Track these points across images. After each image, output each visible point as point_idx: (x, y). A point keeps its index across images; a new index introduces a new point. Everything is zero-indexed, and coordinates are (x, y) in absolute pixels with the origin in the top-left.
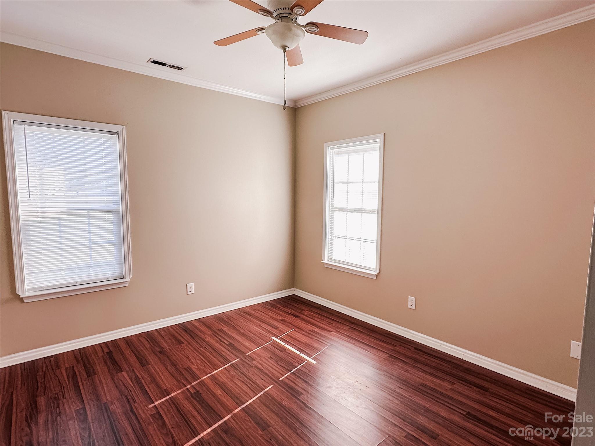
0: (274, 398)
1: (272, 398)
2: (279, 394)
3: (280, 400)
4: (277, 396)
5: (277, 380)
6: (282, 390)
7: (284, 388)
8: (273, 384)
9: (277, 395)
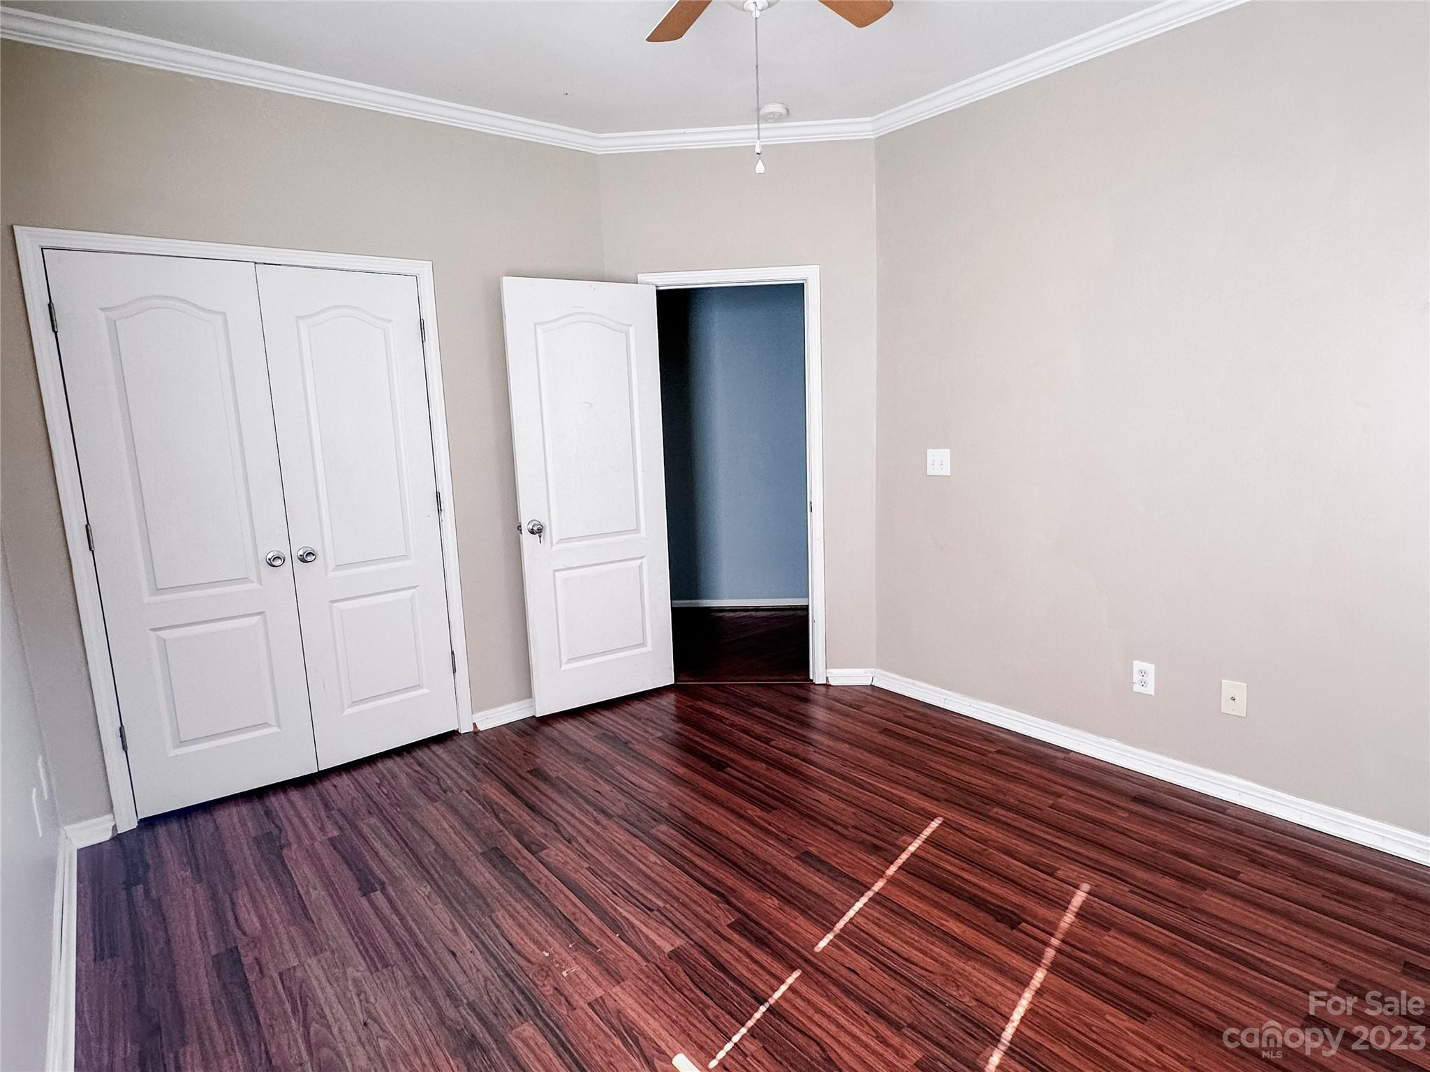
0: (803, 912)
1: (806, 913)
2: (792, 924)
3: (787, 908)
4: (796, 918)
5: (810, 969)
6: (784, 934)
7: (779, 940)
8: (815, 955)
9: (797, 921)
